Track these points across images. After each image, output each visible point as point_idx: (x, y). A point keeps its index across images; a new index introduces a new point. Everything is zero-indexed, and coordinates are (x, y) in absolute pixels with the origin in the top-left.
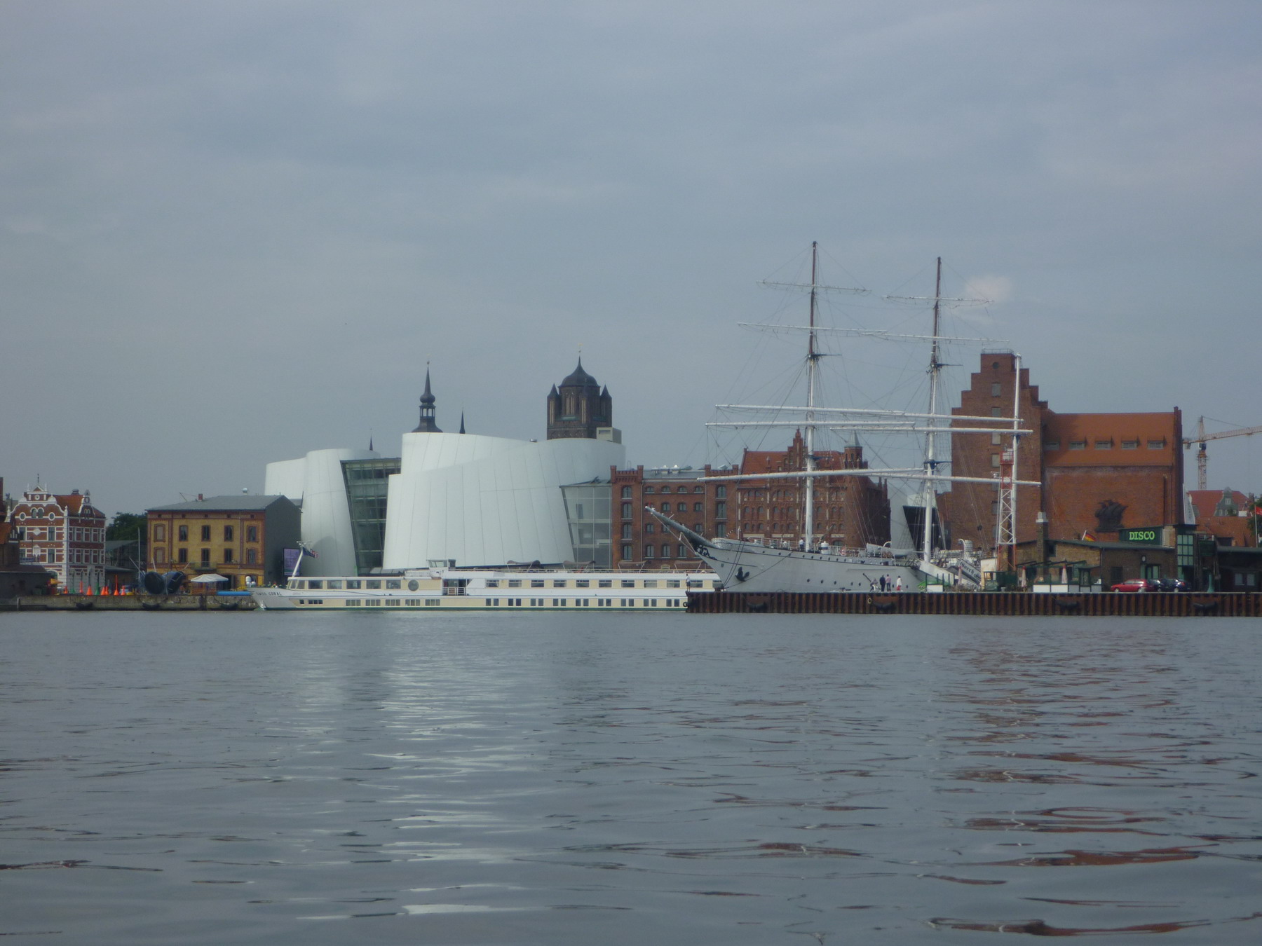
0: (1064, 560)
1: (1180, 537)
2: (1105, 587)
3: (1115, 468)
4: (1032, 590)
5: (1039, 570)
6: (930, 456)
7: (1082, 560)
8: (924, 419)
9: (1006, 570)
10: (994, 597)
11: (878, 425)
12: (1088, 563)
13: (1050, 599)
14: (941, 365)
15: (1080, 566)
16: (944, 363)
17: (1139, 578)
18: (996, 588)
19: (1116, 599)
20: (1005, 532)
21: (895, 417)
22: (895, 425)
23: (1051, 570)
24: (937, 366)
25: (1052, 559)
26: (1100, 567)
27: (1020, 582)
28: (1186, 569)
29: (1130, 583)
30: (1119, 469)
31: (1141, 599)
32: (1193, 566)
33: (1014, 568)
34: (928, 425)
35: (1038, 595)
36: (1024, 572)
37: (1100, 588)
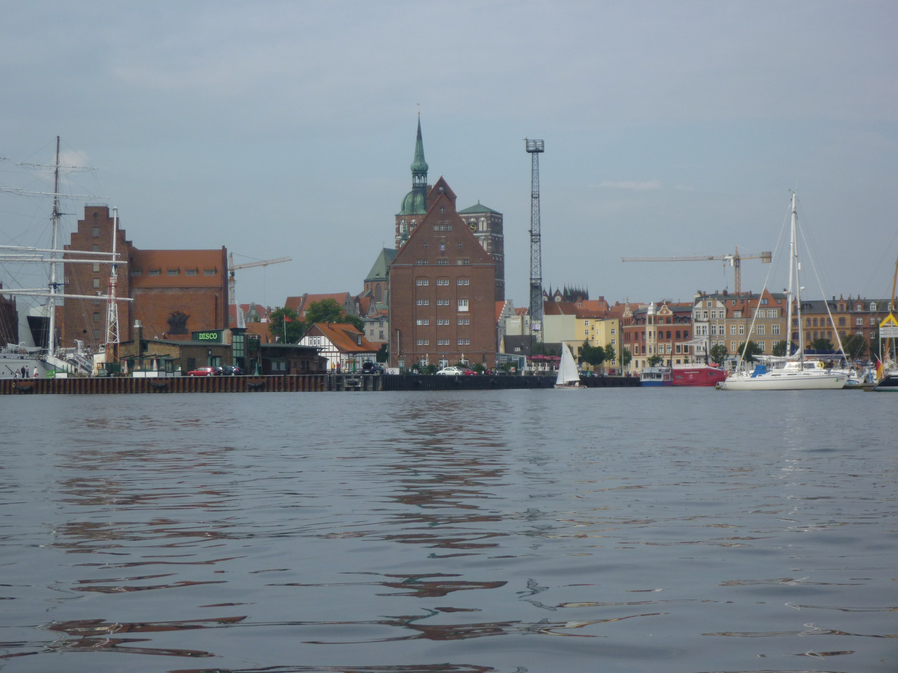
0: (154, 354)
1: (234, 337)
2: (183, 373)
3: (181, 288)
4: (132, 376)
5: (136, 361)
6: (53, 280)
7: (167, 354)
8: (48, 253)
9: (112, 361)
10: (106, 381)
11: (16, 257)
12: (171, 356)
13: (146, 382)
14: (60, 214)
15: (166, 358)
16: (62, 213)
17: (206, 366)
18: (106, 374)
19: (193, 381)
20: (111, 334)
21: (27, 251)
22: (28, 257)
23: (145, 361)
24: (57, 214)
25: (146, 354)
26: (180, 358)
27: (123, 370)
28: (240, 360)
29: (202, 369)
30: (184, 289)
31: (211, 381)
32: (244, 357)
33: (118, 360)
34: (51, 257)
35: (137, 379)
36: (126, 362)
37: (180, 373)
